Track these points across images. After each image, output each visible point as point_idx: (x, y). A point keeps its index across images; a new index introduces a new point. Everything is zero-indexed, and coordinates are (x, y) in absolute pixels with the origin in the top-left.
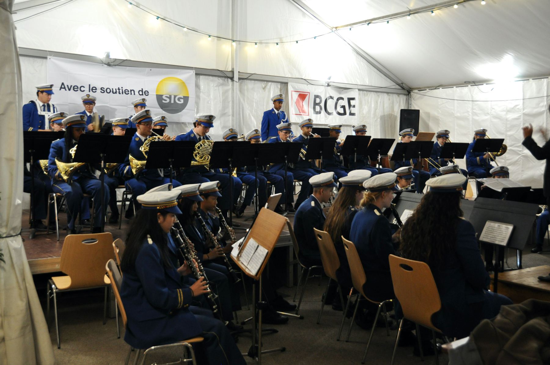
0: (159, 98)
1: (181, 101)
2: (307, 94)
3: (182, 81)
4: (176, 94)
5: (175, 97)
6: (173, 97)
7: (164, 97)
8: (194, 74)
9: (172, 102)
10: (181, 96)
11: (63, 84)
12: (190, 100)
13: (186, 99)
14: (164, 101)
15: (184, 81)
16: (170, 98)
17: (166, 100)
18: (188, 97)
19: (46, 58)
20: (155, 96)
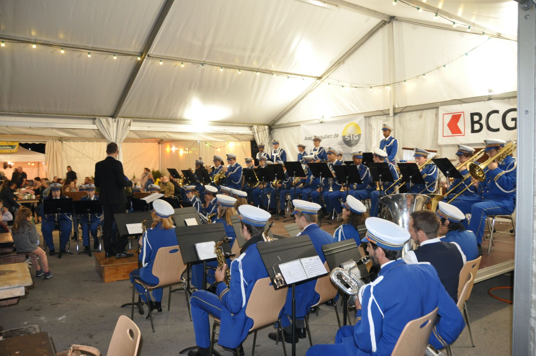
0: (344, 137)
1: (356, 138)
2: (460, 115)
4: (353, 134)
5: (353, 135)
6: (351, 136)
8: (364, 117)
10: (356, 134)
11: (306, 137)
12: (362, 136)
13: (359, 135)
14: (346, 140)
15: (357, 123)
16: (350, 137)
18: (361, 134)
19: (300, 125)
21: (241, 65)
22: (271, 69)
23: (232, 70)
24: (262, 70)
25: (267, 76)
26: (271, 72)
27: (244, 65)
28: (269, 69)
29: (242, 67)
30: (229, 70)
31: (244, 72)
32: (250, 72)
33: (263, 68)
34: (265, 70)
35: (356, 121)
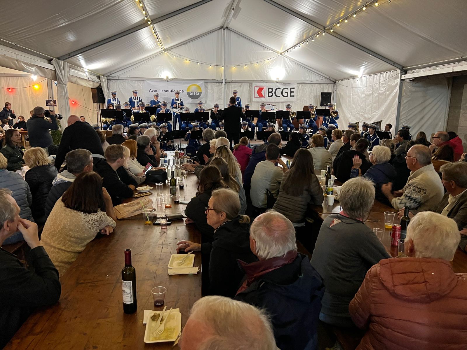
0: (188, 93)
2: (263, 88)
5: (195, 92)
7: (190, 93)
8: (204, 82)
11: (150, 90)
13: (200, 93)
16: (193, 93)
20: (186, 93)
35: (198, 84)
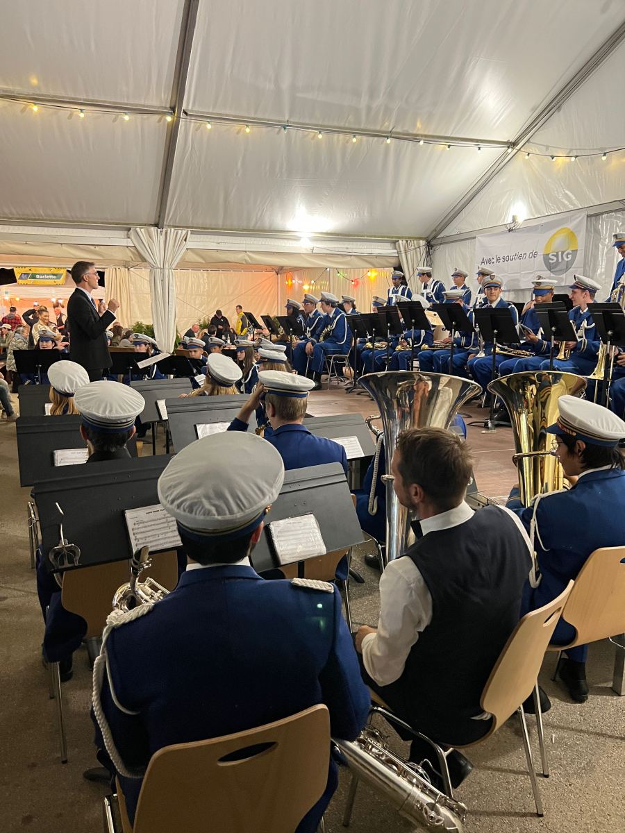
0: (546, 258)
1: (568, 258)
3: (569, 229)
4: (564, 250)
5: (563, 253)
6: (560, 253)
7: (550, 256)
8: (585, 217)
9: (560, 260)
10: (570, 251)
11: (483, 259)
12: (578, 254)
13: (575, 252)
14: (551, 262)
15: (572, 230)
16: (557, 256)
17: (553, 260)
18: (577, 250)
19: (475, 237)
20: (542, 257)
21: (357, 127)
22: (415, 132)
23: (341, 136)
24: (398, 133)
25: (409, 145)
26: (415, 138)
27: (362, 126)
28: (411, 132)
29: (358, 130)
30: (335, 136)
31: (365, 138)
32: (376, 138)
33: (399, 130)
34: (404, 134)
35: (571, 226)
